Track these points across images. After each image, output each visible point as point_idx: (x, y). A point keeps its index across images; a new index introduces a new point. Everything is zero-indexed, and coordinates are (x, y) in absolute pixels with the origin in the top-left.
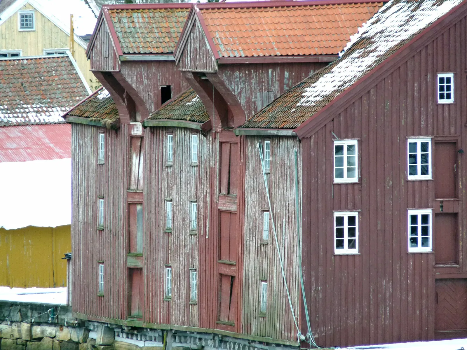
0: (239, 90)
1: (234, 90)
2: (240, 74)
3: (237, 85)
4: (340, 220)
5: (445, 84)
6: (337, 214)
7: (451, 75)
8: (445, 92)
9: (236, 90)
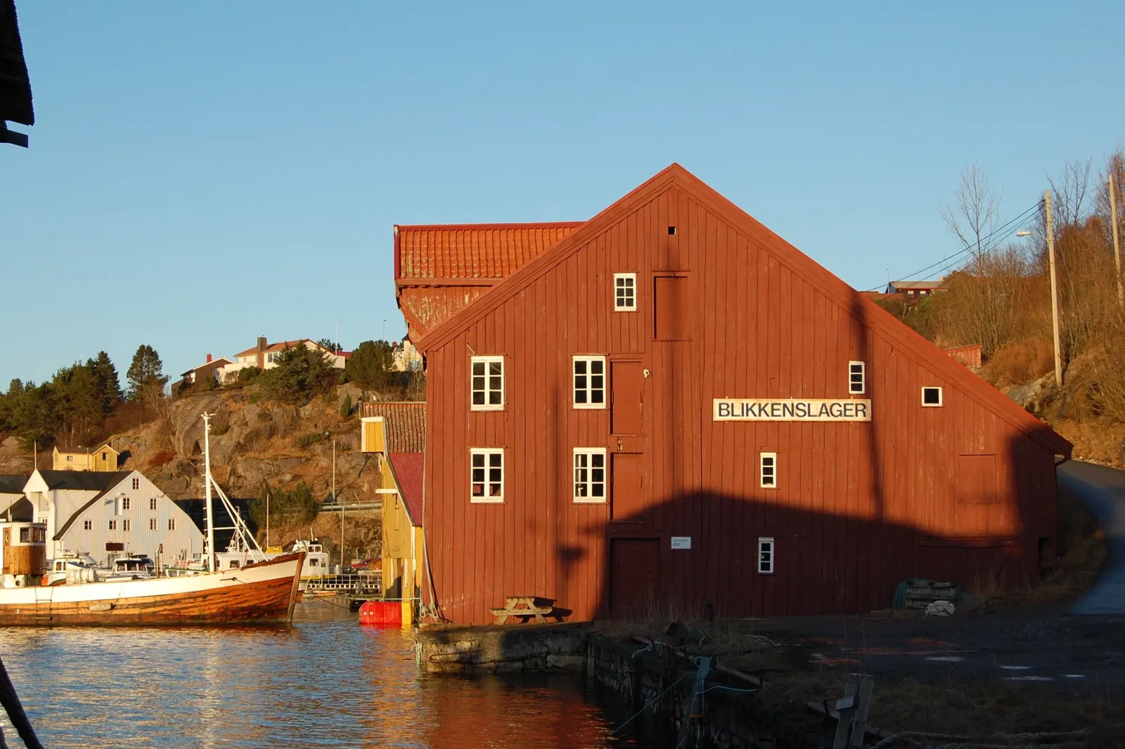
0: (428, 318)
1: (421, 318)
2: (429, 299)
3: (426, 312)
4: (479, 460)
5: (625, 287)
6: (475, 451)
7: (633, 276)
8: (625, 297)
9: (424, 318)
